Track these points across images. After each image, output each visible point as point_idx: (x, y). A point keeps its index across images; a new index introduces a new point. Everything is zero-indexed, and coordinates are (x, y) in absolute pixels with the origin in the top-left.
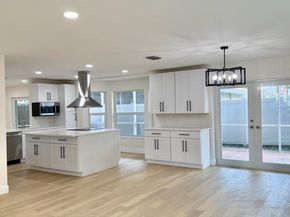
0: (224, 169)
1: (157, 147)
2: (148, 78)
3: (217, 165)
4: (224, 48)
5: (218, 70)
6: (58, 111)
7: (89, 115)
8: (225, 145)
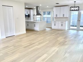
0: (70, 30)
1: (55, 25)
2: (53, 8)
3: (69, 29)
4: (75, 2)
5: (73, 7)
6: (29, 16)
7: (37, 17)
8: (71, 26)
